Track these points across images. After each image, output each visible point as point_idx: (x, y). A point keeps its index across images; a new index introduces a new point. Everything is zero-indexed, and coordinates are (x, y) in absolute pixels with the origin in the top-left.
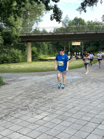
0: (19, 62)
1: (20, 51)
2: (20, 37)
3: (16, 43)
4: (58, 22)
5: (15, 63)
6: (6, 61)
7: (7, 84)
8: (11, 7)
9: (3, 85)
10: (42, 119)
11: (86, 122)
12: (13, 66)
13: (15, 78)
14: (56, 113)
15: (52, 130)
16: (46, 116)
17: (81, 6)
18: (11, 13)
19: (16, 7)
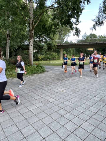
0: (55, 60)
1: (57, 54)
2: (57, 45)
3: (54, 49)
4: (78, 37)
5: (54, 60)
6: (49, 59)
7: (48, 72)
8: (52, 29)
9: (45, 72)
10: (62, 91)
11: (87, 95)
12: (52, 62)
13: (52, 69)
14: (71, 88)
15: (67, 97)
16: (65, 90)
17: (93, 27)
18: (51, 33)
19: (54, 29)
